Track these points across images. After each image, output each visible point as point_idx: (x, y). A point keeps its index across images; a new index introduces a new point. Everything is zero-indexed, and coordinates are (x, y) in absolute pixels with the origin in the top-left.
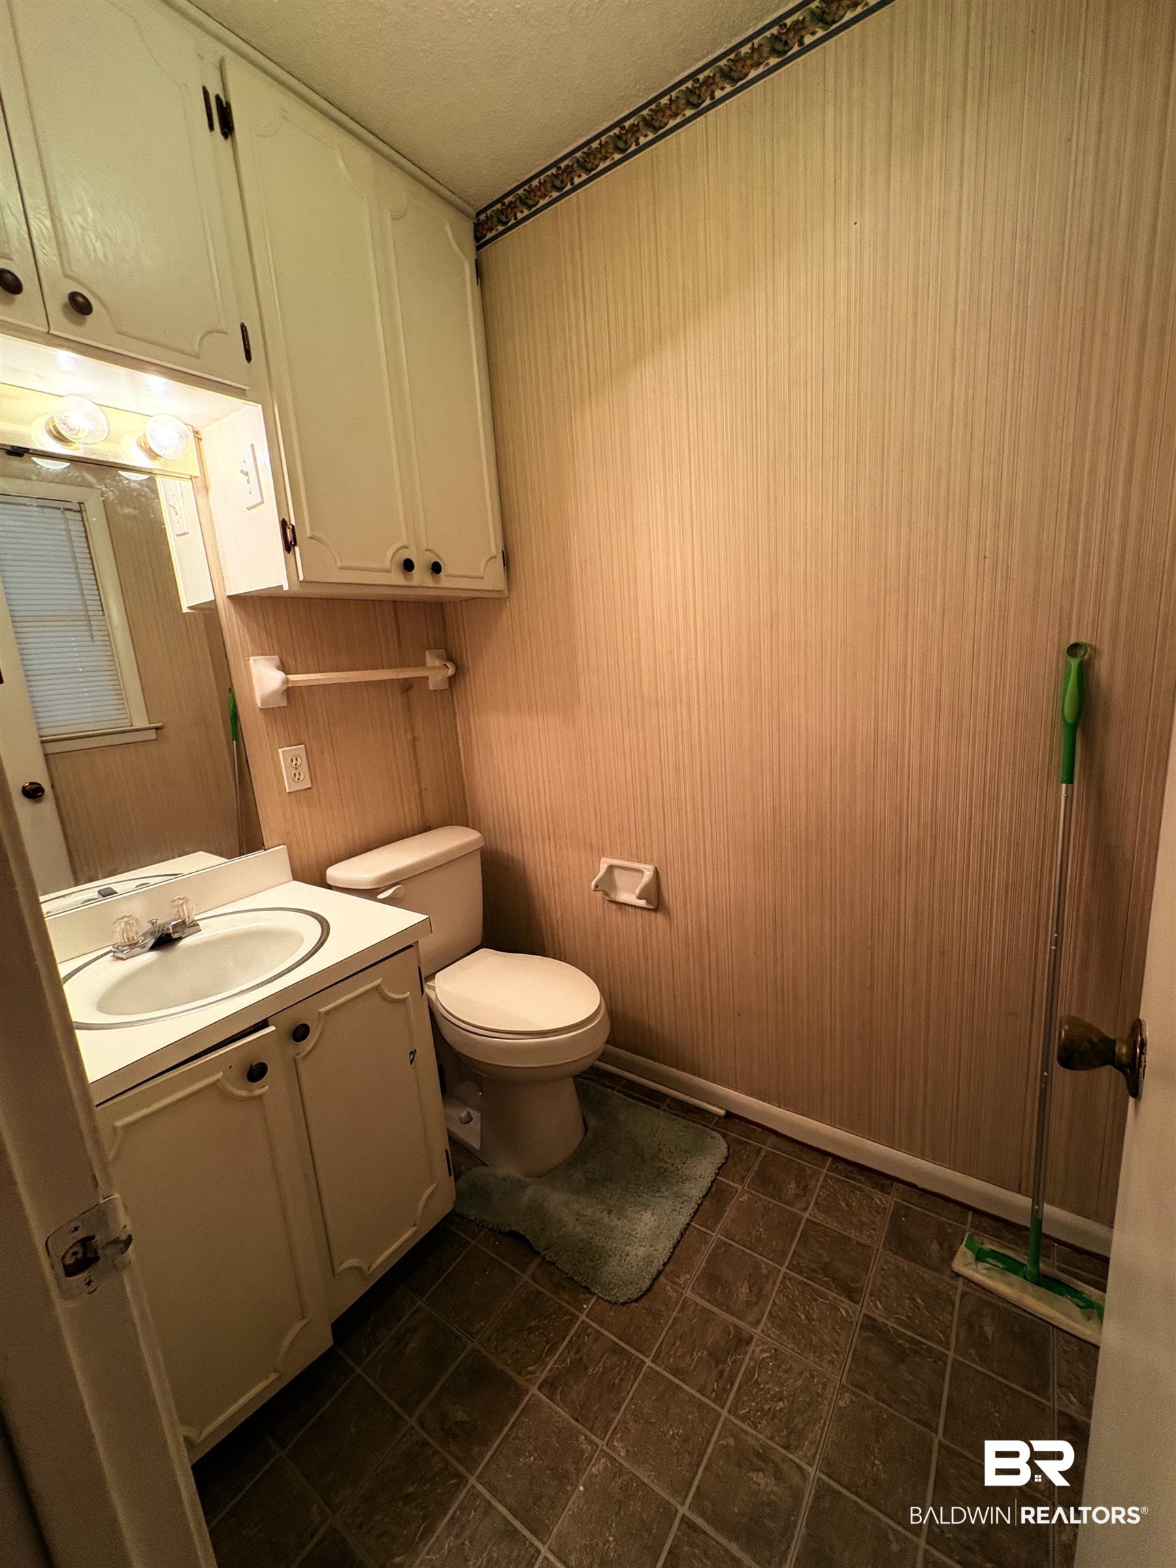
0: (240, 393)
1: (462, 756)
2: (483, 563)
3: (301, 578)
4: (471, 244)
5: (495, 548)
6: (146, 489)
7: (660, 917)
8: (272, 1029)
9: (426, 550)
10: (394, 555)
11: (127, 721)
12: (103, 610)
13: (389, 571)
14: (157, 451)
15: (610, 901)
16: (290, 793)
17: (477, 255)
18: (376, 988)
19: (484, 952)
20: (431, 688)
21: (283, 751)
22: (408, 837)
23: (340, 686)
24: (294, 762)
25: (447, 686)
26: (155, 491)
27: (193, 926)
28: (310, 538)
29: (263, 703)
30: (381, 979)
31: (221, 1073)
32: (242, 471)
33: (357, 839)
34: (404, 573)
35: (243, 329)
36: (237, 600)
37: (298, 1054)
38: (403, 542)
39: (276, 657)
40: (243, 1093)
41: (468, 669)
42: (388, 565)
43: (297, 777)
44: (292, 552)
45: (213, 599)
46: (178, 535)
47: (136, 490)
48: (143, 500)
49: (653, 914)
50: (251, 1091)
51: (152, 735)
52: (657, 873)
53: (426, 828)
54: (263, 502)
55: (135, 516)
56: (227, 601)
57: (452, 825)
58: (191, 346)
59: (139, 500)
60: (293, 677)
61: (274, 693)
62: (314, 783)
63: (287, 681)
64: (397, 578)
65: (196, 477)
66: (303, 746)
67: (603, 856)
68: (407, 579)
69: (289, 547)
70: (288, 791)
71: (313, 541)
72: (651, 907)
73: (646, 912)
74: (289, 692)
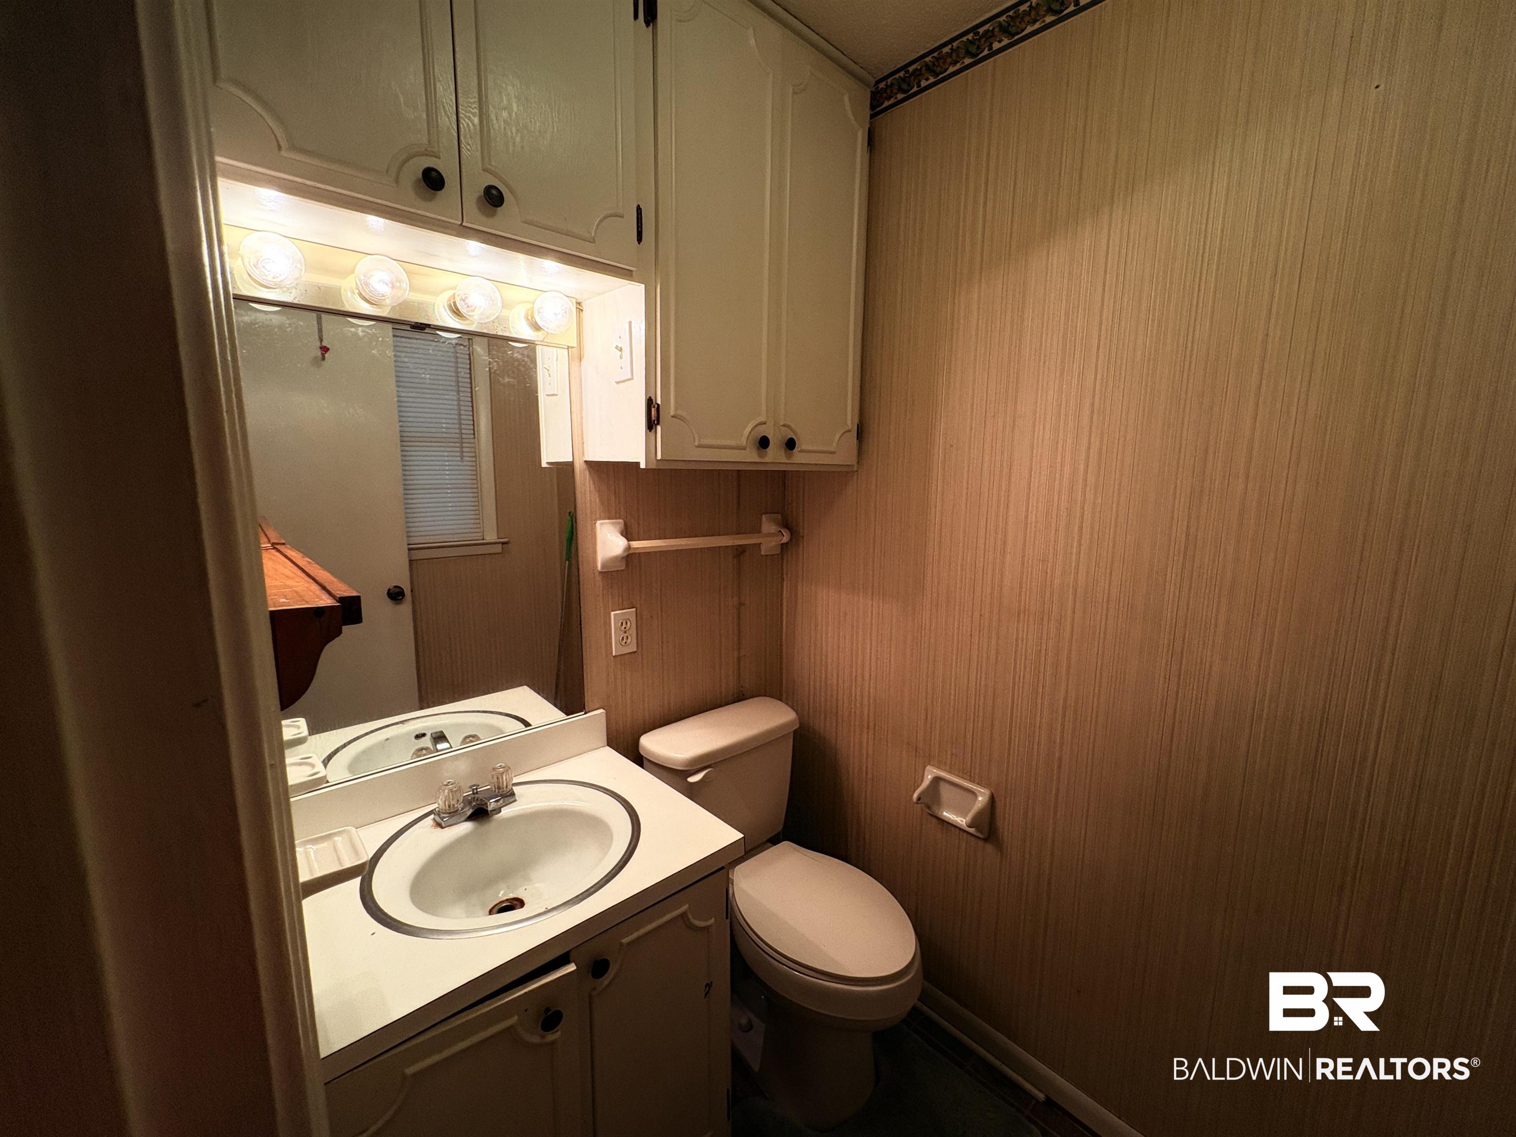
0: (627, 274)
1: (784, 623)
2: (837, 436)
3: (659, 457)
4: (868, 112)
5: (850, 420)
6: (526, 359)
7: (989, 848)
8: (572, 968)
9: (784, 426)
10: (752, 430)
11: (480, 534)
12: (474, 434)
13: (744, 448)
14: (540, 323)
15: (931, 815)
16: (615, 656)
17: (871, 123)
18: (683, 915)
19: (786, 844)
20: (763, 553)
21: (614, 614)
22: (721, 706)
23: (677, 553)
24: (624, 626)
25: (778, 551)
26: (534, 361)
27: (509, 796)
28: (672, 417)
29: (603, 566)
30: (687, 906)
31: (516, 1018)
32: (617, 347)
33: (672, 708)
34: (758, 449)
35: (639, 210)
36: (595, 467)
37: (595, 989)
38: (762, 419)
39: (621, 521)
40: (536, 1039)
41: (803, 537)
42: (743, 441)
43: (624, 641)
44: (653, 431)
45: (571, 460)
46: (548, 395)
47: (517, 360)
48: (522, 369)
49: (981, 843)
50: (543, 1037)
51: (498, 549)
52: (992, 800)
53: (739, 697)
54: (632, 379)
55: (514, 385)
56: (584, 466)
57: (765, 696)
58: (589, 232)
59: (519, 370)
60: (635, 544)
61: (615, 559)
62: (640, 648)
63: (629, 548)
64: (751, 456)
65: (572, 347)
66: (634, 609)
67: (930, 764)
68: (760, 456)
69: (651, 425)
70: (614, 654)
71: (674, 419)
72: (981, 836)
73: (973, 839)
74: (630, 557)
